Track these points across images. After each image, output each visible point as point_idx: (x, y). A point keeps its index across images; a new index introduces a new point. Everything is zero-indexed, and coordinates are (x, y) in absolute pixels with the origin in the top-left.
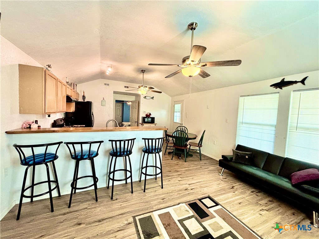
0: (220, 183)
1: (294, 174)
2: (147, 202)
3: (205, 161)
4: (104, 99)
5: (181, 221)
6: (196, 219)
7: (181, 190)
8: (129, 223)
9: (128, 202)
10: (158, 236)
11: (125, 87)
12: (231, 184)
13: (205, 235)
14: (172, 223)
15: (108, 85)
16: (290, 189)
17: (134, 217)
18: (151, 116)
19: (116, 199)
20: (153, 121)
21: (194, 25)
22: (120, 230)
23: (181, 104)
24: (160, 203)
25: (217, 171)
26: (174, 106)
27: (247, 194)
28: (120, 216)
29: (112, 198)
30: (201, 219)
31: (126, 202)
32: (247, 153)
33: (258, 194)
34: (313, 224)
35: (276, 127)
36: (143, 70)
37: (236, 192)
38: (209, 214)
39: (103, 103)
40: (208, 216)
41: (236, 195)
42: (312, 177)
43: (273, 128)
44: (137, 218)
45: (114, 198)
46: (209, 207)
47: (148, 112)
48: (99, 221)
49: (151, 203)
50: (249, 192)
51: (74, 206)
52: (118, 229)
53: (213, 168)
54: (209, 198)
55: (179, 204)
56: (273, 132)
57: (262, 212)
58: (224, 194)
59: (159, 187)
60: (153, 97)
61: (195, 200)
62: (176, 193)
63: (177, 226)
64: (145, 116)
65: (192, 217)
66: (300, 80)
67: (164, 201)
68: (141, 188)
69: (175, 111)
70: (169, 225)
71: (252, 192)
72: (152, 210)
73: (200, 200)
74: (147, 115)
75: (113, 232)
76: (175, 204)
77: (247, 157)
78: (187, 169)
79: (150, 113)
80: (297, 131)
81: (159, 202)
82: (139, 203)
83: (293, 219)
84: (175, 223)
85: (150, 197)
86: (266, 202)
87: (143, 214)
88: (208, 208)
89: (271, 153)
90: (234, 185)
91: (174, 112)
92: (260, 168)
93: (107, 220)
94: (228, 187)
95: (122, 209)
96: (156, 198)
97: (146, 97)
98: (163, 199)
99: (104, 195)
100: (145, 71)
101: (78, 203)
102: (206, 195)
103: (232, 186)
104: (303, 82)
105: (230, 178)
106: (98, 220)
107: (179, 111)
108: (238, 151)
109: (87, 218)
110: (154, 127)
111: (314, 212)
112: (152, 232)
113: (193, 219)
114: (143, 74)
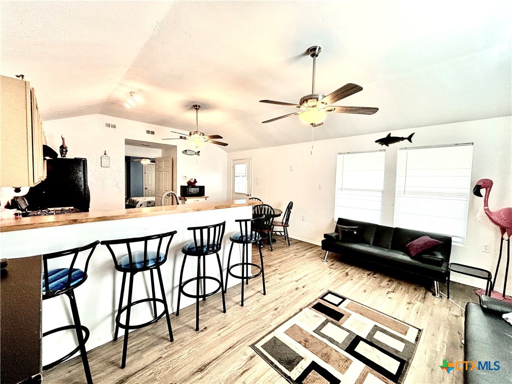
0: (331, 272)
1: (409, 244)
2: (256, 319)
3: (295, 247)
4: (105, 154)
5: (317, 331)
6: (333, 323)
7: (291, 292)
8: (252, 357)
9: (227, 327)
10: (303, 360)
11: (148, 132)
12: (342, 270)
13: (353, 338)
14: (309, 338)
15: (114, 127)
16: (410, 262)
17: (253, 346)
18: (197, 184)
19: (205, 328)
20: (201, 192)
21: (317, 50)
22: (244, 372)
23: (247, 163)
24: (275, 316)
25: (318, 257)
26: (234, 167)
27: (365, 278)
28: (231, 351)
29: (197, 329)
30: (338, 320)
31: (225, 329)
32: (354, 227)
33: (375, 276)
34: (435, 295)
35: (383, 192)
36: (196, 106)
37: (354, 279)
38: (343, 313)
39: (104, 163)
40: (342, 315)
41: (356, 283)
42: (429, 245)
43: (380, 194)
44: (258, 346)
45: (201, 328)
46: (337, 304)
47: (191, 177)
48: (201, 370)
49: (263, 318)
50: (365, 276)
51: (132, 362)
52: (241, 371)
53: (310, 253)
54: (330, 292)
55: (301, 310)
56: (380, 199)
57: (389, 295)
58: (343, 284)
59: (259, 294)
60: (199, 152)
61: (316, 300)
62: (287, 297)
63: (317, 338)
64: (187, 185)
65: (327, 321)
66: (407, 137)
67: (279, 312)
68: (233, 302)
69: (236, 175)
70: (306, 341)
71: (369, 275)
72: (271, 329)
73: (322, 298)
74: (189, 183)
75: (234, 378)
76: (296, 312)
77: (355, 233)
78: (280, 260)
79: (195, 180)
80: (405, 195)
81: (273, 315)
82: (247, 324)
83: (418, 295)
84: (312, 336)
85: (255, 311)
86: (387, 283)
87: (263, 337)
88: (337, 306)
89: (379, 224)
90: (347, 271)
91: (234, 176)
92: (370, 244)
93: (214, 364)
94: (342, 274)
95: (225, 340)
96: (266, 310)
97: (186, 151)
98: (276, 309)
99: (178, 327)
100: (200, 107)
101: (137, 354)
102: (325, 291)
103: (344, 273)
104: (409, 139)
105: (337, 264)
106: (196, 370)
107: (244, 175)
108: (344, 227)
109: (172, 373)
110: (204, 202)
111: (435, 282)
112: (291, 357)
113: (329, 323)
114: (197, 111)
